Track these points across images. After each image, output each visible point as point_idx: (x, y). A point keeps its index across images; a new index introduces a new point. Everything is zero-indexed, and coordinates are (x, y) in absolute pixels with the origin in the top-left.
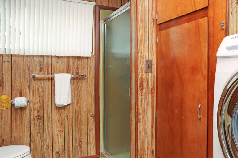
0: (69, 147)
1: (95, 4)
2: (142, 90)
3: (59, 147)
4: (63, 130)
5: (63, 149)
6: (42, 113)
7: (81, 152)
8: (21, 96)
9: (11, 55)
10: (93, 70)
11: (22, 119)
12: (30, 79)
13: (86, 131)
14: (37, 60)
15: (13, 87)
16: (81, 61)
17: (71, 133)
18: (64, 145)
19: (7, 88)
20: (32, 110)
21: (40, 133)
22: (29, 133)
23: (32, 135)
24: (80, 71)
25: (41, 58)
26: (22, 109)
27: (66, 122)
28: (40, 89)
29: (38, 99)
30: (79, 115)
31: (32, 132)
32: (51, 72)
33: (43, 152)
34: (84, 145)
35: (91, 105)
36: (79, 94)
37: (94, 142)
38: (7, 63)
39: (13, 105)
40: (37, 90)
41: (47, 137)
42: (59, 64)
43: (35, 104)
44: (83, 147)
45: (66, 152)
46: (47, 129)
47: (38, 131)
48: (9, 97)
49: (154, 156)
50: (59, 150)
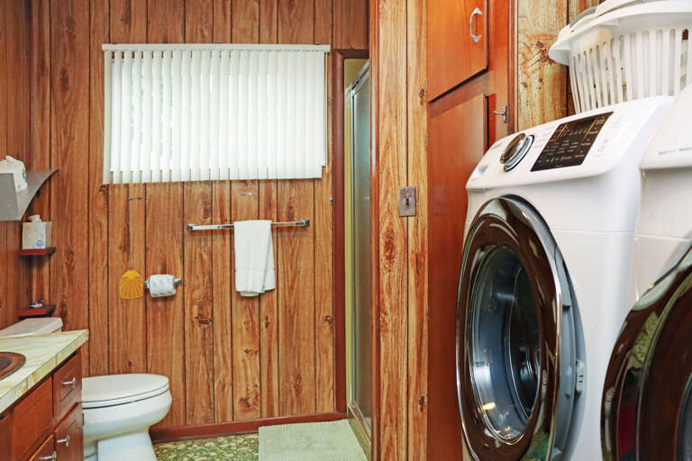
0: (270, 389)
1: (327, 48)
2: (390, 258)
3: (247, 389)
4: (257, 349)
5: (256, 392)
6: (210, 311)
7: (300, 403)
8: (164, 272)
9: (145, 184)
10: (330, 209)
11: (167, 322)
12: (183, 235)
13: (312, 354)
14: (198, 190)
15: (149, 253)
16: (299, 189)
17: (274, 358)
18: (258, 385)
19: (136, 255)
20: (188, 302)
21: (205, 354)
22: (182, 353)
23: (187, 358)
24: (296, 214)
25: (207, 186)
26: (166, 299)
27: (265, 332)
28: (205, 257)
29: (201, 280)
30: (295, 317)
31: (188, 351)
32: (228, 219)
33: (212, 397)
34: (306, 388)
35: (324, 294)
36: (294, 267)
37: (331, 382)
38: (137, 200)
39: (147, 291)
40: (198, 260)
41: (219, 362)
42: (247, 198)
43: (193, 291)
44: (303, 391)
45: (265, 401)
46: (220, 348)
47: (200, 349)
48: (140, 273)
49: (425, 410)
50: (248, 394)
